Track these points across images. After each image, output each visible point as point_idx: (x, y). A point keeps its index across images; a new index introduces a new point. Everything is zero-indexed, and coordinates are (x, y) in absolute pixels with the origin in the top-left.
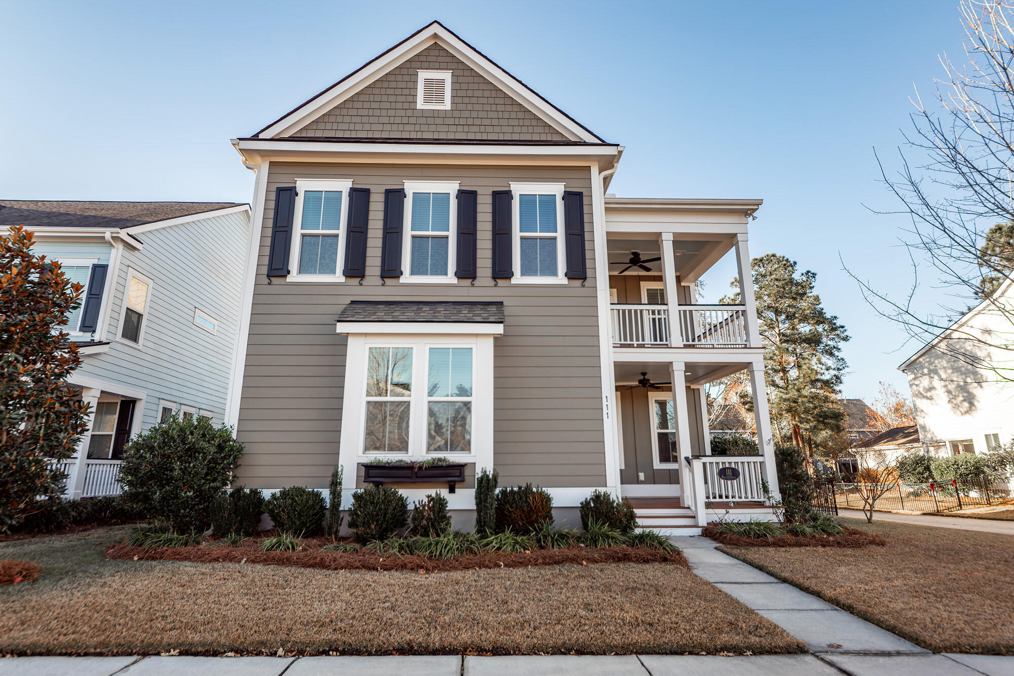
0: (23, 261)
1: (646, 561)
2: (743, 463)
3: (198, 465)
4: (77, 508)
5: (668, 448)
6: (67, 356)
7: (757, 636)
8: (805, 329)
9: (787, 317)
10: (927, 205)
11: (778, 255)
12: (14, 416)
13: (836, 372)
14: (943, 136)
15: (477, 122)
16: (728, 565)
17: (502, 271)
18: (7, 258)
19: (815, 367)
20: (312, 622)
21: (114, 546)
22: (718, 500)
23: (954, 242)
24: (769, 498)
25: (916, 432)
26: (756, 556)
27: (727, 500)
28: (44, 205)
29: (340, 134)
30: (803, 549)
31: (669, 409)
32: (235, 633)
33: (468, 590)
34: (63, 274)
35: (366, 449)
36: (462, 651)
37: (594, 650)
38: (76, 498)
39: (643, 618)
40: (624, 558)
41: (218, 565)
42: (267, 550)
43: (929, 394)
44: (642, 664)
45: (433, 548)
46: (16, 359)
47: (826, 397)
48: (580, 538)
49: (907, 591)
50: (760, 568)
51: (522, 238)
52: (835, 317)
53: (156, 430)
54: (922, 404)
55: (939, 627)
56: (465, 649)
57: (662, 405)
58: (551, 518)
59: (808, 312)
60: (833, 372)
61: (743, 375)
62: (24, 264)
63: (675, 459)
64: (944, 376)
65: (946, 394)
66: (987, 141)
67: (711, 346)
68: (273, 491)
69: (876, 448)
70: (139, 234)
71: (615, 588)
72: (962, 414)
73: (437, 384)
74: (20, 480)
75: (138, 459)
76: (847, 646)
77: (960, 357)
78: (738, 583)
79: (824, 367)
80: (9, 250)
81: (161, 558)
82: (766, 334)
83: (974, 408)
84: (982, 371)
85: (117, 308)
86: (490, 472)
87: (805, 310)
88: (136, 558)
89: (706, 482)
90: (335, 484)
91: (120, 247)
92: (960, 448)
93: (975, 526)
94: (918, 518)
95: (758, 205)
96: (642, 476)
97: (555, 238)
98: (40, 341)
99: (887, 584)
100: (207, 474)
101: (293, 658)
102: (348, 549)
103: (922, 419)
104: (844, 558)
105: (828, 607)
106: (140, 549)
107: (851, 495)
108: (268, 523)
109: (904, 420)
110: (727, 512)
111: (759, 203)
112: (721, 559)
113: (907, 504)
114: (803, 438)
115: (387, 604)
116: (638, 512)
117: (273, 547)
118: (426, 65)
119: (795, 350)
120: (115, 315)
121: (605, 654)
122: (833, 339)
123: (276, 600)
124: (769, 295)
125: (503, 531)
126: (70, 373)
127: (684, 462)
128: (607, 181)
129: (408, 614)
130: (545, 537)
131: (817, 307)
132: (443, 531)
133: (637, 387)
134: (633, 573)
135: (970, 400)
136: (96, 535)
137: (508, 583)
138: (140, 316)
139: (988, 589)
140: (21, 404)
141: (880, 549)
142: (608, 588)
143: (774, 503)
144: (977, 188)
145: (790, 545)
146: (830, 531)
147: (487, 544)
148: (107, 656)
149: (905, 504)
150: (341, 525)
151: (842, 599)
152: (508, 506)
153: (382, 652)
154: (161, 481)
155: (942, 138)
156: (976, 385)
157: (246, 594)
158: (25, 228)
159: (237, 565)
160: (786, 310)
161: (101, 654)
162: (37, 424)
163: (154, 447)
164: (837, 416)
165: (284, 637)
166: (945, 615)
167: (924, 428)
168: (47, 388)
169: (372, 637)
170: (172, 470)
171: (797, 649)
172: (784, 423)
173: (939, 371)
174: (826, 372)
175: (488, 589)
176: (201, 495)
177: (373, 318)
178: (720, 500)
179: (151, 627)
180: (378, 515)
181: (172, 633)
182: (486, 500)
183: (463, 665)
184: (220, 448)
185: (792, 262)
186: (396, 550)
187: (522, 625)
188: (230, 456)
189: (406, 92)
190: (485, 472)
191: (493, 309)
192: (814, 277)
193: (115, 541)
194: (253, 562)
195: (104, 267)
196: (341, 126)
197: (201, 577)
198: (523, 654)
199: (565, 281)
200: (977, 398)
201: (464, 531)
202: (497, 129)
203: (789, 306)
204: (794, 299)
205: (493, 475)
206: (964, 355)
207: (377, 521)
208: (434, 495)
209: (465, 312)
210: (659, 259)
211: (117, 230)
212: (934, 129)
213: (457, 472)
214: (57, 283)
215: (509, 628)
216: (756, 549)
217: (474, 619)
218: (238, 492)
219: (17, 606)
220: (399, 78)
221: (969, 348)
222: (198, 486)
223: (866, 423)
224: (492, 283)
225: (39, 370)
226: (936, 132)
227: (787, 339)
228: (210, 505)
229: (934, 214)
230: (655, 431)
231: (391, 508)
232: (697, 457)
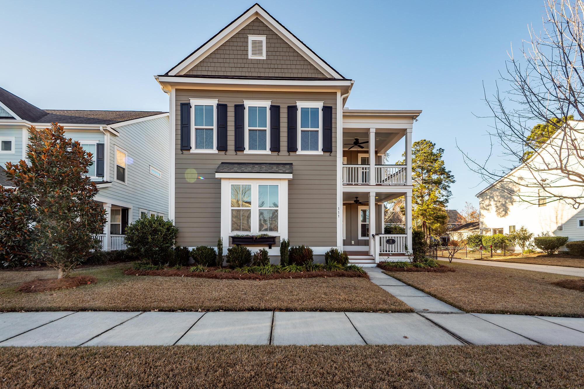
0: (61, 141)
1: (352, 277)
2: (398, 237)
3: (159, 237)
4: (110, 255)
5: (365, 230)
6: (91, 188)
7: (394, 306)
8: (435, 177)
9: (427, 171)
10: (504, 113)
11: (427, 140)
12: (72, 215)
13: (446, 198)
14: (520, 74)
15: (280, 66)
16: (386, 278)
17: (292, 148)
18: (53, 139)
19: (437, 195)
20: (212, 299)
21: (127, 270)
22: (385, 252)
23: (513, 133)
24: (407, 252)
25: (479, 224)
26: (399, 275)
27: (389, 253)
28: (68, 112)
29: (210, 74)
30: (419, 273)
31: (367, 213)
32: (180, 303)
33: (276, 287)
34: (82, 148)
35: (232, 230)
36: (274, 310)
37: (327, 310)
38: (109, 251)
39: (348, 299)
40: (343, 275)
41: (172, 278)
42: (192, 272)
43: (487, 208)
44: (346, 315)
45: (262, 271)
46: (68, 189)
47: (440, 209)
48: (324, 267)
49: (460, 290)
50: (399, 280)
51: (302, 131)
52: (450, 171)
53: (138, 222)
54: (483, 212)
55: (471, 303)
56: (275, 309)
57: (364, 212)
58: (312, 259)
59: (438, 169)
60: (445, 197)
61: (402, 198)
62: (62, 143)
63: (368, 236)
64: (496, 199)
65: (496, 208)
66: (543, 77)
67: (389, 185)
68: (193, 248)
69: (459, 231)
70: (117, 128)
71: (337, 287)
72: (501, 217)
73: (264, 202)
74: (81, 243)
75: (132, 234)
76: (431, 310)
77: (506, 191)
78: (390, 286)
79: (441, 195)
80: (53, 135)
81: (148, 275)
82: (416, 179)
83: (507, 214)
84: (514, 197)
85: (112, 166)
86: (286, 240)
87: (436, 168)
88: (137, 275)
89: (381, 245)
90: (220, 245)
91: (109, 134)
92: (497, 232)
93: (496, 264)
94: (472, 261)
95: (419, 113)
96: (353, 242)
97: (318, 131)
98: (77, 181)
99: (453, 287)
100: (163, 241)
101: (205, 312)
102: (226, 271)
103: (482, 219)
104: (436, 277)
105: (426, 296)
106: (138, 271)
107: (444, 251)
108: (192, 261)
109: (474, 219)
110: (388, 258)
111: (419, 112)
112: (384, 276)
113: (469, 255)
114: (427, 227)
115: (243, 292)
116: (349, 257)
117: (195, 270)
118: (252, 32)
119: (429, 187)
120: (112, 169)
121: (331, 311)
122: (447, 182)
123: (197, 291)
124: (420, 161)
125: (292, 264)
126: (94, 196)
127: (371, 236)
128: (345, 100)
129: (252, 296)
130: (310, 267)
131: (442, 166)
132: (267, 264)
133: (353, 203)
134: (346, 281)
135: (506, 210)
136: (120, 266)
137: (293, 284)
138: (124, 169)
139: (495, 289)
140: (74, 210)
141: (453, 273)
142: (334, 287)
143: (409, 254)
144: (531, 104)
145: (413, 271)
146: (432, 266)
147: (285, 269)
148: (129, 311)
149: (468, 255)
150: (223, 262)
151: (432, 292)
152: (294, 254)
153: (241, 310)
154: (144, 244)
155: (519, 75)
156: (510, 203)
157: (185, 289)
158: (58, 124)
159: (180, 278)
160: (427, 168)
161: (127, 311)
162: (83, 219)
163: (138, 229)
164: (444, 217)
165: (201, 304)
166: (474, 299)
167: (482, 223)
168: (85, 203)
169: (237, 305)
170: (148, 239)
171: (410, 311)
172: (419, 220)
173: (494, 197)
174: (442, 198)
175: (285, 287)
176: (162, 249)
177: (232, 171)
178: (386, 253)
179: (146, 301)
180: (239, 258)
181: (155, 303)
182: (284, 252)
183: (273, 315)
184: (168, 229)
185: (433, 144)
186: (247, 272)
187: (298, 300)
188: (173, 233)
189: (242, 48)
190: (284, 240)
191: (288, 166)
192: (443, 151)
193: (128, 268)
194: (187, 276)
195: (103, 145)
196: (210, 69)
197: (165, 282)
198: (298, 311)
199: (322, 153)
200: (510, 210)
201: (275, 264)
202: (290, 71)
203: (429, 166)
204: (432, 162)
205: (288, 241)
206: (507, 189)
207: (238, 260)
208: (262, 250)
209: (275, 168)
210: (368, 142)
211: (105, 126)
212: (516, 69)
213: (272, 240)
214: (79, 152)
215: (293, 301)
216: (399, 272)
217: (278, 298)
218: (178, 248)
219: (90, 292)
220: (238, 40)
221: (510, 186)
222: (160, 245)
223: (456, 220)
224: (287, 154)
225: (79, 194)
226: (517, 71)
227: (425, 182)
228: (166, 253)
229: (507, 118)
230: (360, 223)
231: (244, 255)
232: (377, 234)
